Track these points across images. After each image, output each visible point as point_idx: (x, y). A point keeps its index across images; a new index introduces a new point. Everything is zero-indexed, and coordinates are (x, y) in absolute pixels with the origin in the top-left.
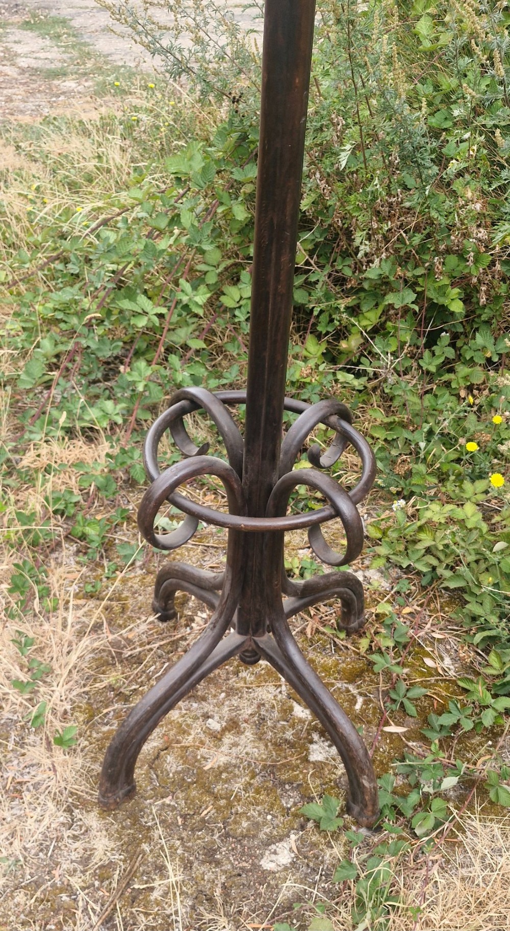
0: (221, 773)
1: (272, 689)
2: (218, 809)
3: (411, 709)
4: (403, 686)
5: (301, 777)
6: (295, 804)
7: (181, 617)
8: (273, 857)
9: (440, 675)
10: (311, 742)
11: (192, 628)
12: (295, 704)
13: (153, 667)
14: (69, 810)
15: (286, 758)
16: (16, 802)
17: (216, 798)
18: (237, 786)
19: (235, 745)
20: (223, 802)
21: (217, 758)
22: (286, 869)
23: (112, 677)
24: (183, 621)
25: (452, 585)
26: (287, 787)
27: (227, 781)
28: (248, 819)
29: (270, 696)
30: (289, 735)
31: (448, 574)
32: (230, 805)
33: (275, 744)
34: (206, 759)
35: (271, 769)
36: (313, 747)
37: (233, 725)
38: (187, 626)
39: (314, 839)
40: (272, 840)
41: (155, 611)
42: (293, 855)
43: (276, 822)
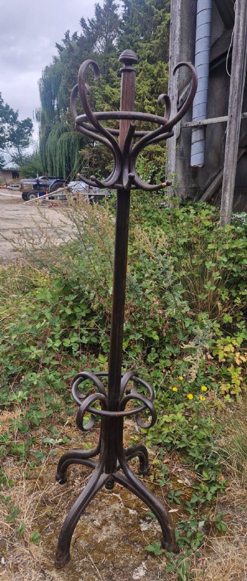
0: (106, 543)
1: (118, 504)
2: (109, 558)
3: (178, 501)
4: (172, 492)
5: (140, 538)
6: (140, 550)
7: (69, 481)
8: (137, 574)
9: (185, 486)
10: (140, 523)
11: (75, 485)
12: (129, 509)
13: (63, 505)
14: (42, 571)
15: (131, 532)
16: (17, 573)
17: (106, 554)
18: (114, 547)
19: (108, 530)
20: (109, 555)
21: (101, 537)
22: (144, 577)
23: (48, 509)
24: (70, 483)
25: (181, 446)
26: (135, 543)
27: (109, 545)
28: (122, 559)
29: (118, 507)
30: (130, 522)
31: (178, 442)
32: (113, 555)
33: (125, 527)
34: (97, 539)
35: (126, 538)
36: (142, 525)
37: (105, 522)
38: (73, 484)
39: (152, 562)
40: (135, 566)
41: (57, 479)
42: (145, 571)
43: (135, 558)
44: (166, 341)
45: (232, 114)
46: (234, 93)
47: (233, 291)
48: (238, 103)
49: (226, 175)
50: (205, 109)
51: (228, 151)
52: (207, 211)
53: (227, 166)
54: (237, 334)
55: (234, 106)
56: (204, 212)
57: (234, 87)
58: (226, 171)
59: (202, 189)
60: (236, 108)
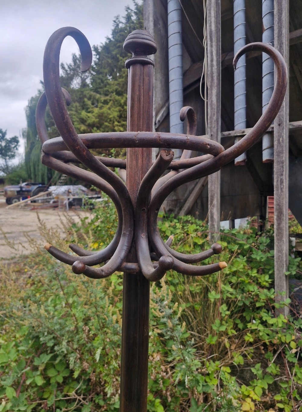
45: (212, 133)
46: (212, 114)
48: (218, 124)
49: (212, 191)
50: (182, 129)
52: (194, 227)
53: (212, 182)
54: (253, 382)
55: (213, 126)
56: (192, 228)
57: (212, 109)
58: (211, 186)
59: (182, 201)
60: (216, 128)
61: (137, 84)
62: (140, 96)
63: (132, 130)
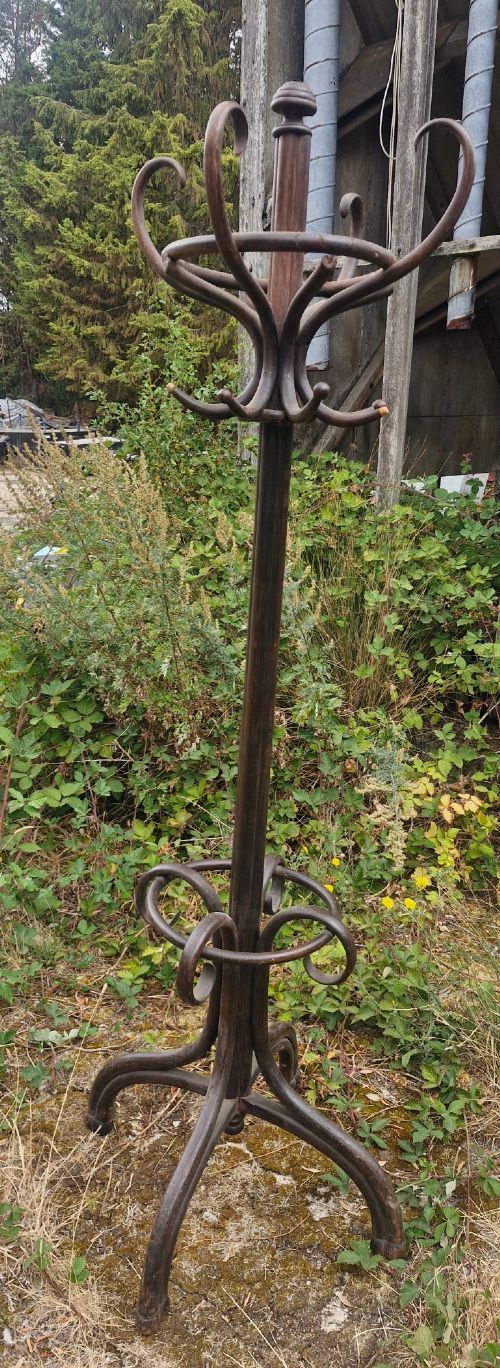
0: (242, 1259)
1: (246, 1166)
2: (258, 1293)
3: (381, 1143)
4: (366, 1126)
5: (317, 1237)
6: (324, 1264)
7: (118, 1127)
8: (330, 1319)
9: (386, 1106)
10: (308, 1204)
11: (134, 1135)
12: (275, 1175)
13: (118, 1183)
14: (111, 1348)
15: (294, 1225)
16: (49, 1361)
17: (250, 1284)
18: (263, 1264)
19: (239, 1230)
20: (258, 1286)
21: (231, 1248)
22: (347, 1324)
23: (86, 1200)
24: (123, 1130)
25: (364, 1017)
26: (308, 1251)
27: (252, 1264)
28: (291, 1292)
29: (250, 1174)
30: (285, 1203)
31: (353, 1009)
32: (267, 1285)
33: (277, 1216)
34: (220, 1252)
35: (286, 1240)
36: (312, 1207)
37: (228, 1212)
38: (129, 1133)
39: (358, 1286)
40: (322, 1303)
41: (91, 1127)
42: (346, 1310)
43: (317, 1285)
44: (286, 778)
45: (401, 246)
47: (419, 656)
48: (415, 222)
49: (389, 390)
51: (394, 332)
52: (345, 475)
54: (436, 754)
55: (404, 228)
56: (339, 477)
57: (403, 182)
58: (389, 380)
60: (410, 234)
61: (288, 163)
62: (292, 180)
63: (279, 229)
